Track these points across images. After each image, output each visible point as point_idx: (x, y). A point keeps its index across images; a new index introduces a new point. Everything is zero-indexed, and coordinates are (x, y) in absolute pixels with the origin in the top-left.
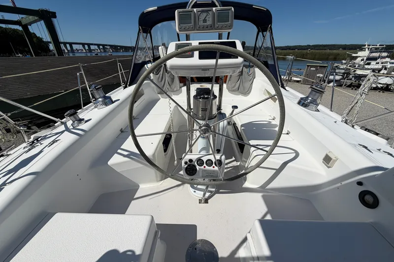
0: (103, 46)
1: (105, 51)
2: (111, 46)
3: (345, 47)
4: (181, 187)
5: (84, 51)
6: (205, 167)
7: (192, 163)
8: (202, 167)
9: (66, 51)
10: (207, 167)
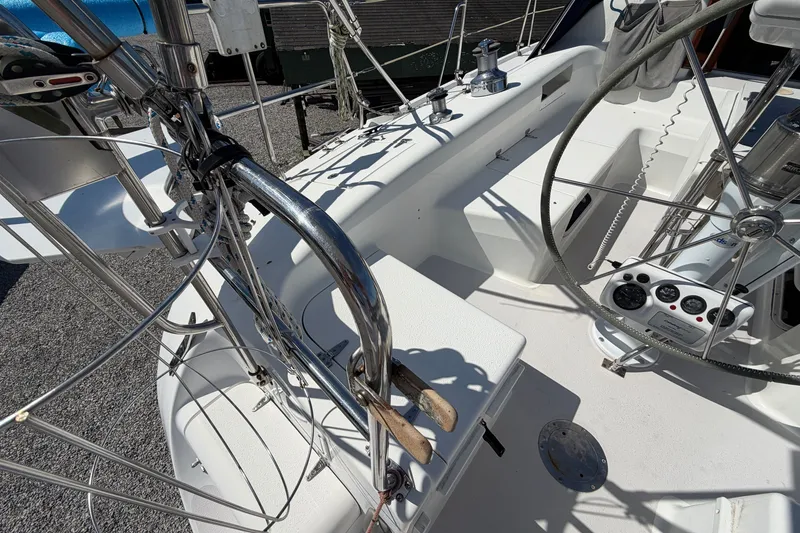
4: (573, 316)
6: (673, 308)
7: (644, 285)
8: (667, 306)
10: (679, 312)
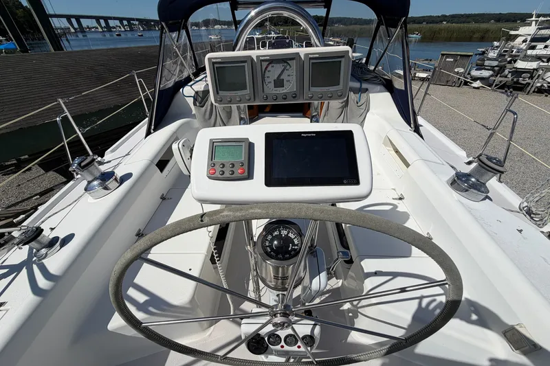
0: (129, 20)
1: (132, 30)
2: (141, 21)
3: (500, 18)
5: (100, 30)
6: (282, 347)
8: (279, 347)
9: (73, 30)
10: (287, 347)
